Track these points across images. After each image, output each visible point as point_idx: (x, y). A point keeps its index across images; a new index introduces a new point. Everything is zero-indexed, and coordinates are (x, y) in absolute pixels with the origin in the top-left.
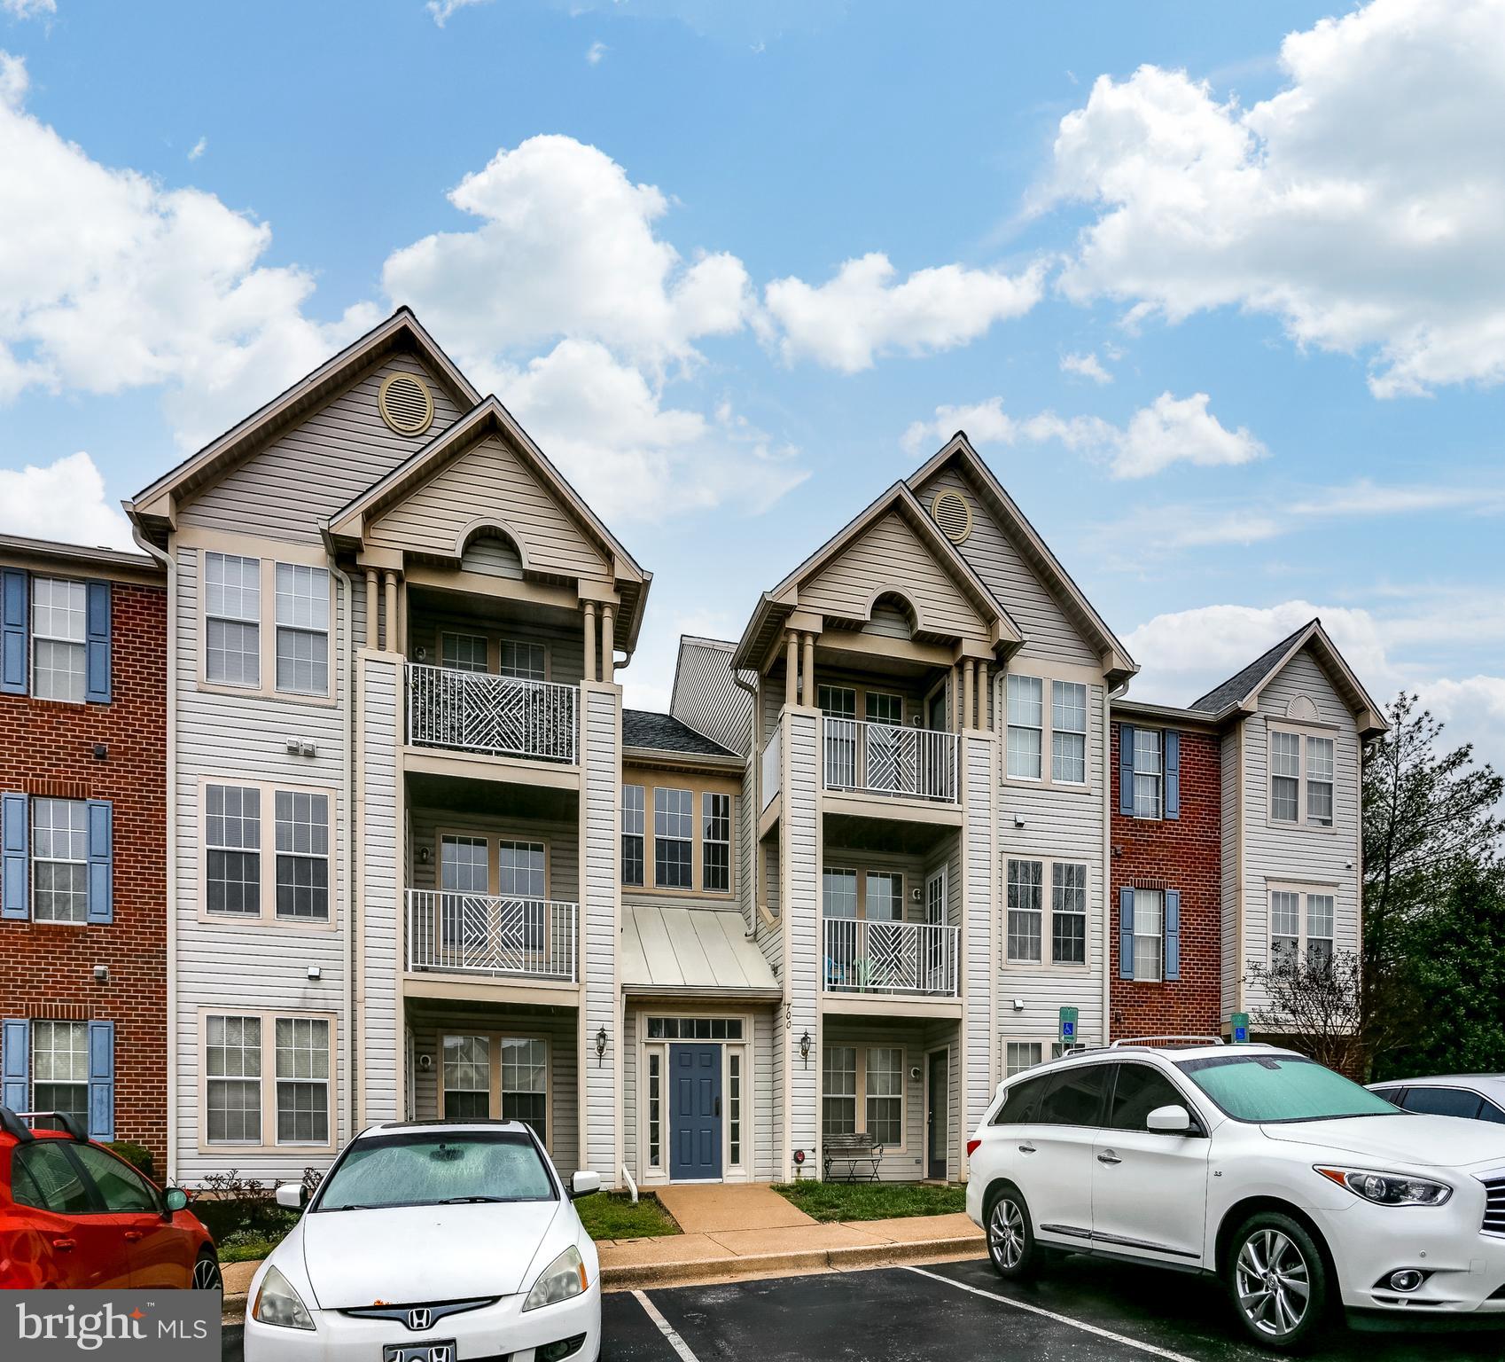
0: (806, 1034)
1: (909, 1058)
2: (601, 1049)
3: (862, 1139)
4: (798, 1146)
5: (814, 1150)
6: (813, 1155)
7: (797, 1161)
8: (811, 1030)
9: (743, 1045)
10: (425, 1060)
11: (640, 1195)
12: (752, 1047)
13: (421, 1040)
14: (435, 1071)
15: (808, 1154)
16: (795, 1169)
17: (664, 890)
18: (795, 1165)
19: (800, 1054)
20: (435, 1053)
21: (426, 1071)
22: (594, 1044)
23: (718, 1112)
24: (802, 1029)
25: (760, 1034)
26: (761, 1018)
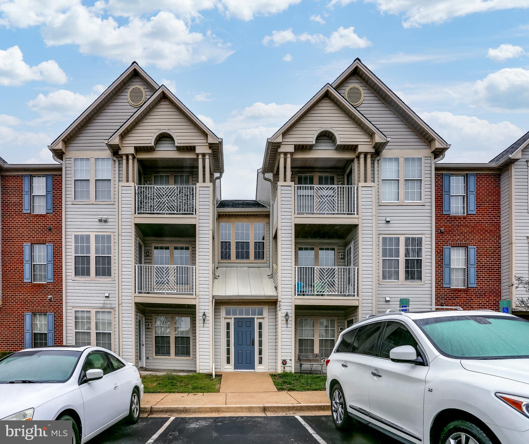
0: (287, 313)
1: (338, 323)
2: (204, 320)
3: (317, 356)
4: (284, 358)
5: (291, 360)
6: (290, 362)
7: (284, 364)
8: (289, 311)
9: (264, 318)
10: (149, 325)
11: (216, 375)
12: (267, 319)
13: (147, 318)
14: (152, 329)
15: (288, 361)
16: (282, 367)
17: (238, 261)
18: (282, 365)
19: (285, 321)
20: (152, 322)
21: (149, 328)
22: (201, 318)
23: (253, 344)
24: (285, 311)
25: (270, 314)
26: (270, 307)
